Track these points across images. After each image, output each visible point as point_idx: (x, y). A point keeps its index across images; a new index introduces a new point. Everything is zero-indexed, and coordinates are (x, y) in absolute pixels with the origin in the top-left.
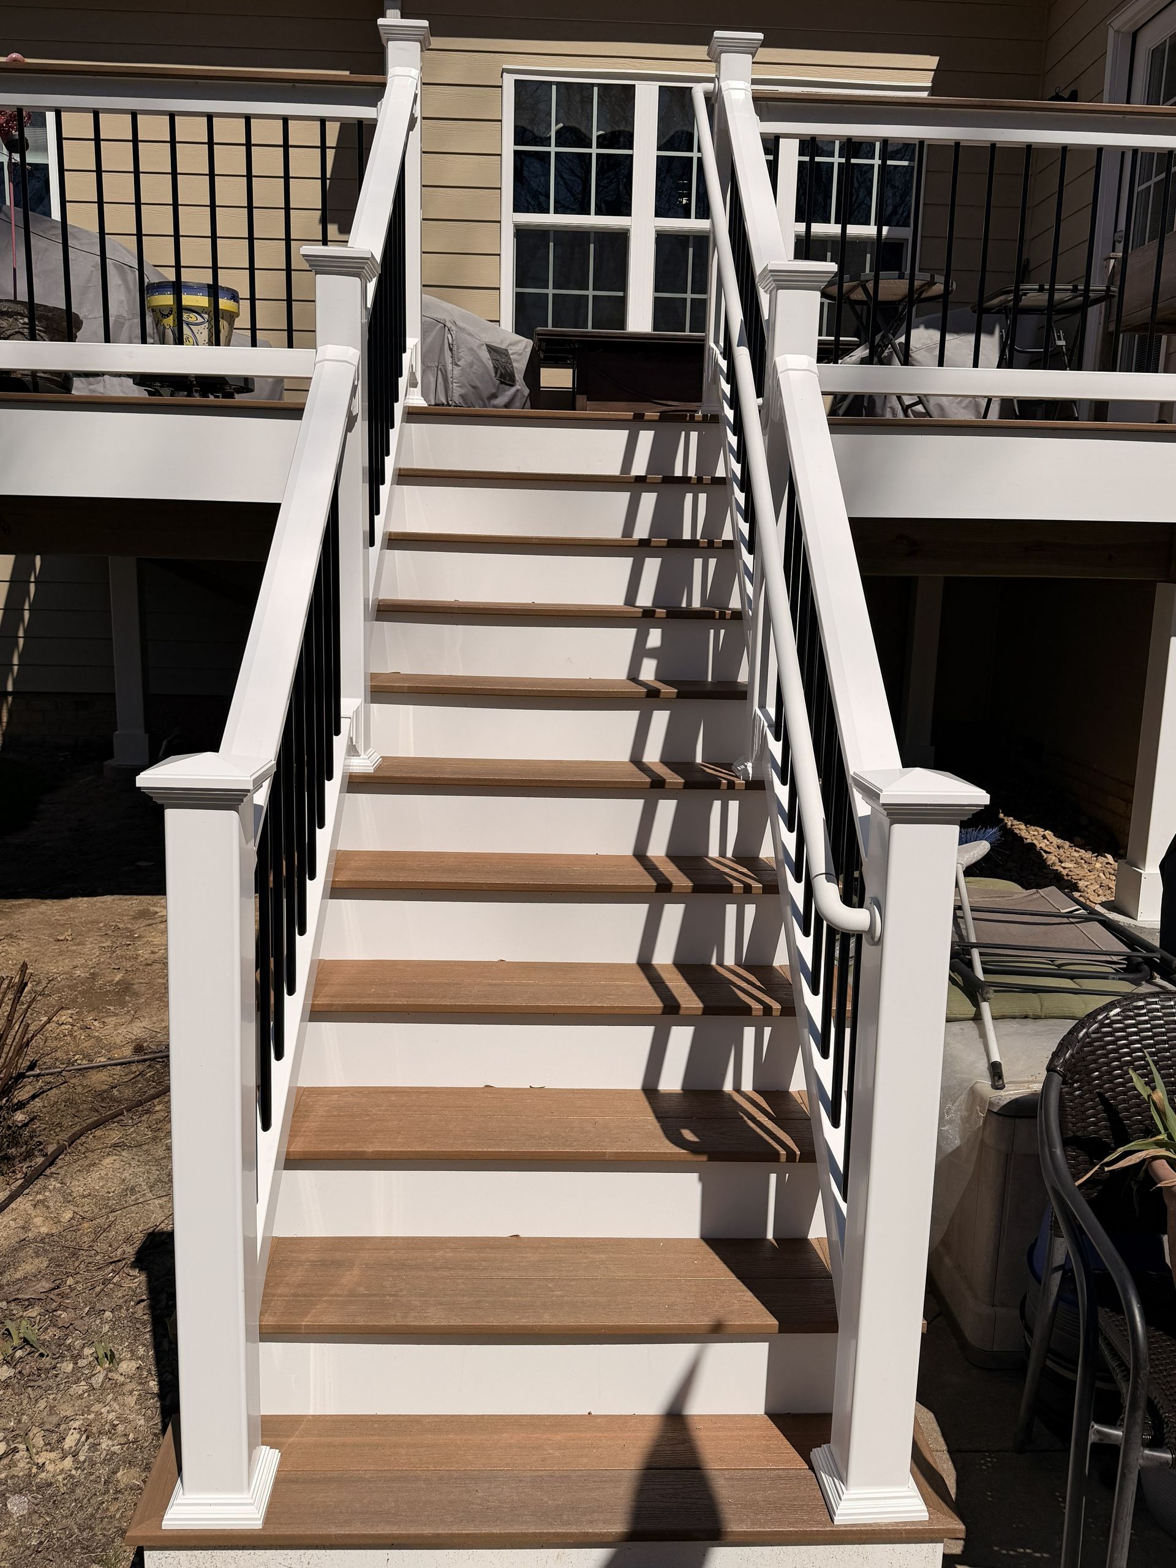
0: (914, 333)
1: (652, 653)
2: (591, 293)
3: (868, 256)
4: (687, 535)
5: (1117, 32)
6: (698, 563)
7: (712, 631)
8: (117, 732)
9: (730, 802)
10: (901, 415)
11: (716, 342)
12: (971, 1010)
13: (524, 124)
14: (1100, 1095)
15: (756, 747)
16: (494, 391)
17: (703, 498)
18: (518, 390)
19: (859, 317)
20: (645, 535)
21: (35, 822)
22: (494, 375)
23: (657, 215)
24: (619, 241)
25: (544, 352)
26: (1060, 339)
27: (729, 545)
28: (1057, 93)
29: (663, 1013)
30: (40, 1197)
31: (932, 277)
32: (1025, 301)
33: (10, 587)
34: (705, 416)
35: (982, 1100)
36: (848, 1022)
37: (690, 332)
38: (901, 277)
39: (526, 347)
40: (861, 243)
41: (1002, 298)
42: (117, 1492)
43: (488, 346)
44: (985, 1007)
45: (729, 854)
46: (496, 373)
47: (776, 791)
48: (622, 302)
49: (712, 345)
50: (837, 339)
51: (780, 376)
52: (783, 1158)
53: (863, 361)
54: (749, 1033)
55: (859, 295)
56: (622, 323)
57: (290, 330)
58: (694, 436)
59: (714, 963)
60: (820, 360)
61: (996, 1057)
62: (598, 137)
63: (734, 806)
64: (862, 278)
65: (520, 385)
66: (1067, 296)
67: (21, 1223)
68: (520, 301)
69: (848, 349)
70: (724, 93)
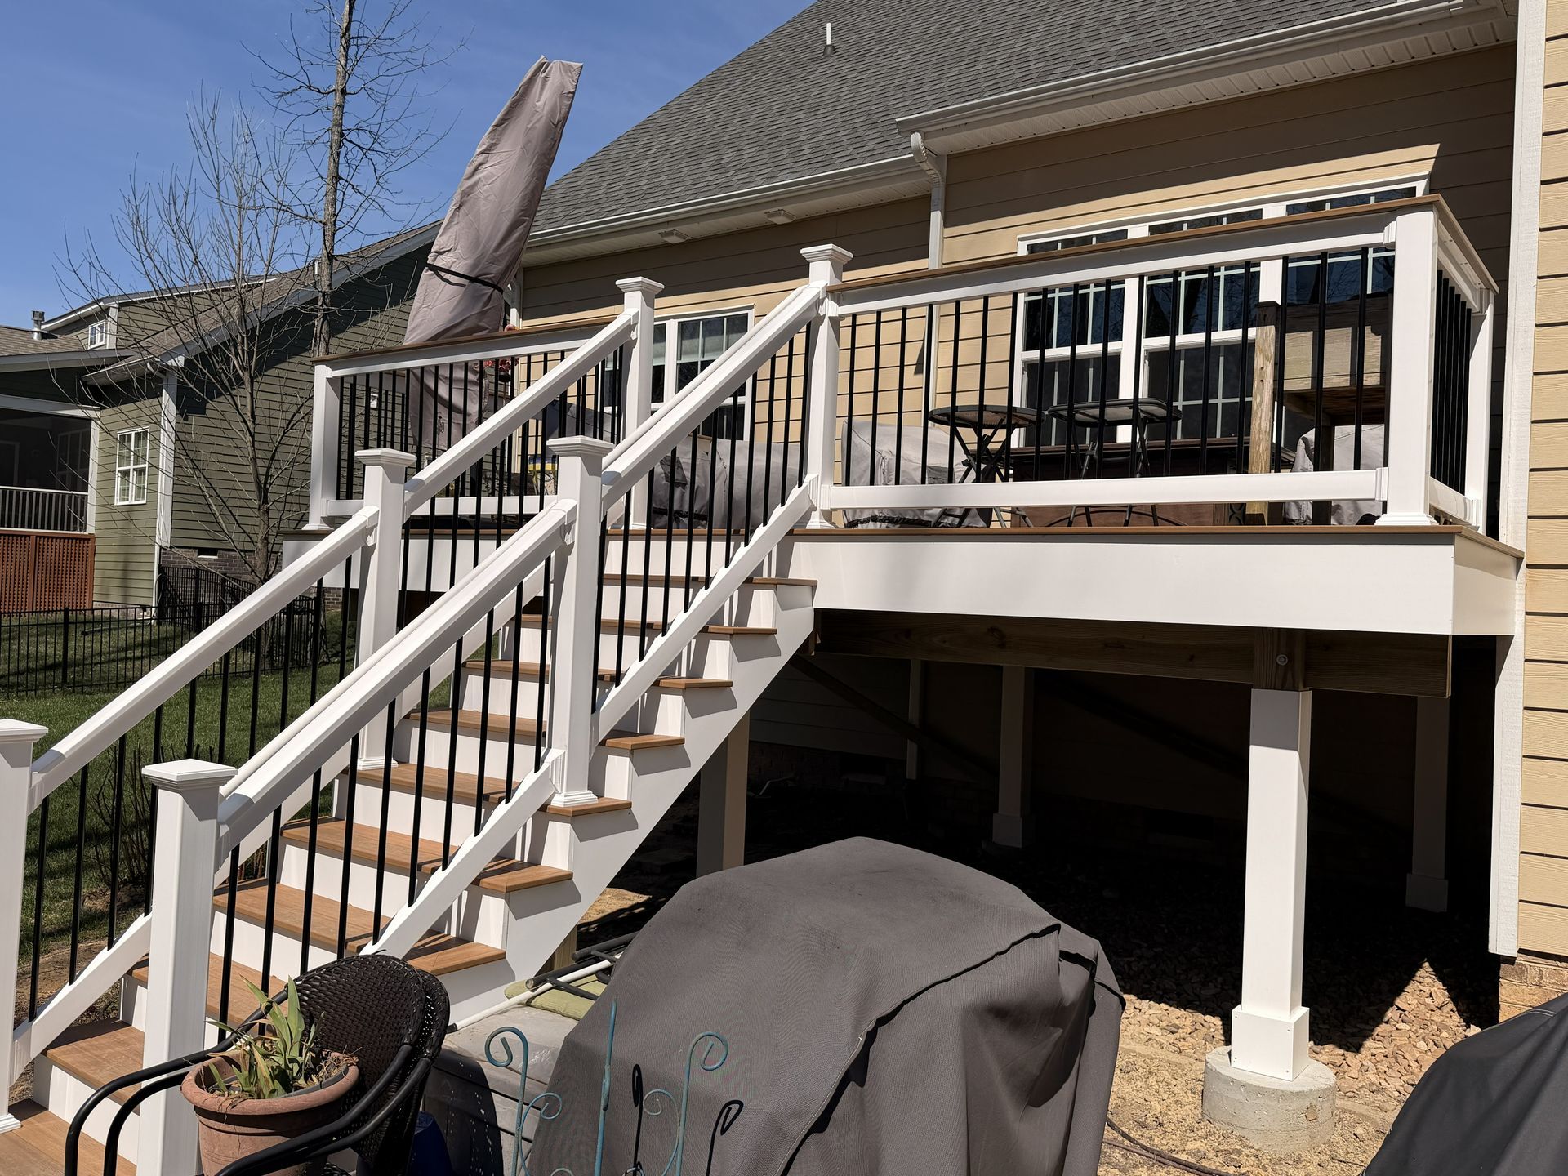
23: (1149, 336)
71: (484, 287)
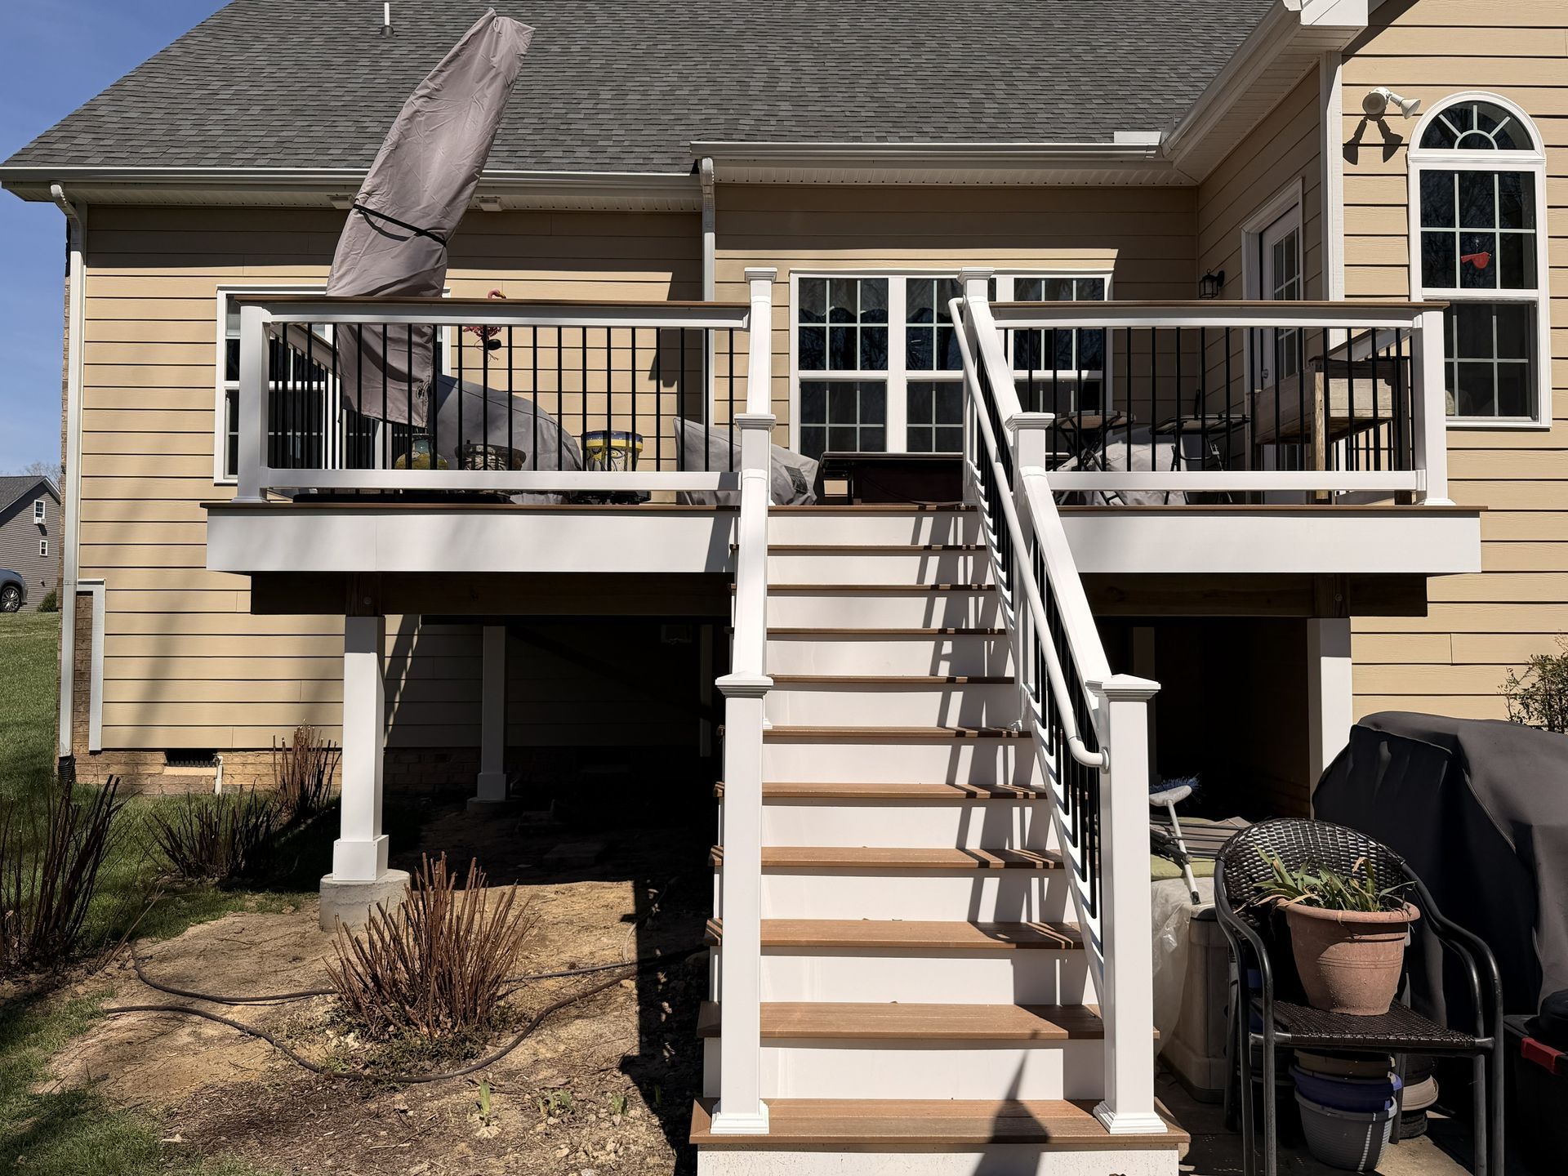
0: (1108, 449)
1: (946, 658)
2: (858, 425)
3: (1072, 392)
4: (961, 582)
5: (1248, 233)
6: (972, 600)
7: (986, 642)
8: (481, 773)
9: (1009, 747)
10: (1105, 505)
11: (972, 459)
12: (1179, 871)
13: (806, 308)
14: (1250, 876)
15: (1023, 709)
16: (792, 497)
17: (970, 559)
18: (809, 497)
19: (1069, 440)
20: (933, 583)
21: (422, 844)
22: (792, 486)
23: (908, 368)
24: (878, 390)
25: (826, 469)
26: (1215, 450)
27: (991, 588)
28: (1209, 274)
29: (979, 867)
30: (540, 1038)
31: (1119, 413)
32: (1186, 426)
33: (391, 660)
34: (967, 507)
35: (1187, 911)
36: (1097, 875)
37: (936, 451)
38: (1097, 414)
39: (813, 466)
40: (1068, 383)
41: (1171, 424)
42: (648, 1168)
43: (786, 467)
44: (1188, 867)
45: (1010, 783)
46: (794, 484)
47: (1039, 732)
48: (883, 432)
49: (969, 461)
50: (1055, 454)
51: (1024, 479)
52: (1063, 947)
53: (1074, 469)
54: (1035, 882)
55: (1068, 425)
56: (883, 446)
57: (658, 459)
58: (960, 520)
59: (1007, 848)
60: (1047, 469)
61: (1194, 889)
62: (862, 315)
63: (1011, 749)
64: (1070, 416)
65: (811, 493)
66: (1216, 422)
67: (532, 1052)
68: (804, 433)
69: (1064, 460)
70: (971, 305)
71: (435, 242)
